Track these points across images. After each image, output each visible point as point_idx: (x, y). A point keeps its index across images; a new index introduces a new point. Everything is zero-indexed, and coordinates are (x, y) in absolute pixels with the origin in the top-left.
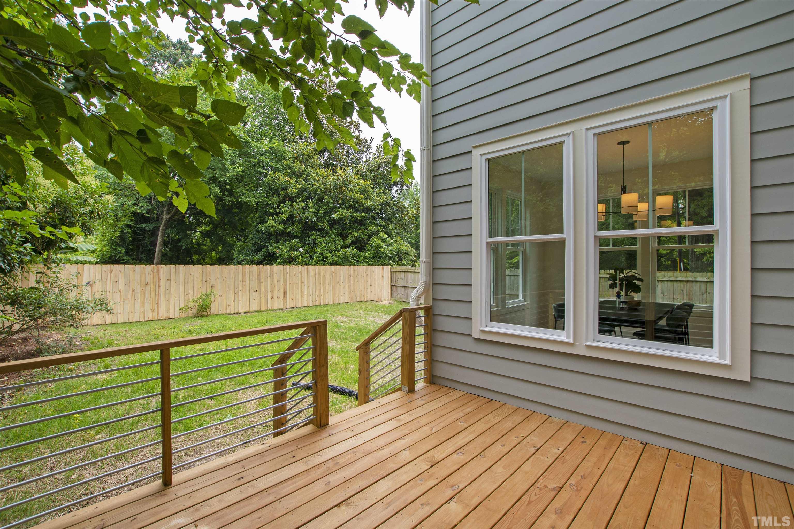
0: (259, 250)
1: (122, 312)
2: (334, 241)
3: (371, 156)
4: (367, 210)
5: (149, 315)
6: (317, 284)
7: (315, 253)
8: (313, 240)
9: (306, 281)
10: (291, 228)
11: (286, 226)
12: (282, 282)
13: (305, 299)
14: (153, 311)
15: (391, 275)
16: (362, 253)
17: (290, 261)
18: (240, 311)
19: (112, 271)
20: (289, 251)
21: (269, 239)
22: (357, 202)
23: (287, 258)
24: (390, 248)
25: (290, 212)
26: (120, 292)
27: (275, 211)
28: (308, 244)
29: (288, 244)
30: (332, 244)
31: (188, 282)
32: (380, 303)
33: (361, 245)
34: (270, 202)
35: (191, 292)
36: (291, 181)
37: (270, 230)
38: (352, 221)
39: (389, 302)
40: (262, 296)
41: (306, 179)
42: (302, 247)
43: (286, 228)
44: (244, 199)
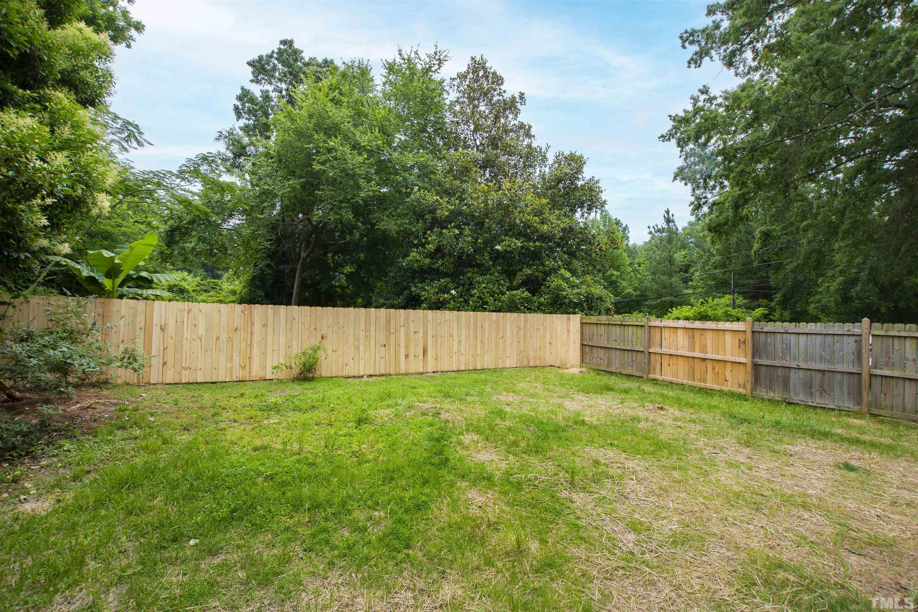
0: (401, 293)
1: (203, 368)
2: (497, 281)
3: (547, 170)
4: (543, 238)
5: (238, 374)
6: (471, 338)
7: (472, 296)
8: (469, 279)
9: (455, 333)
10: (440, 262)
11: (434, 260)
12: (421, 334)
13: (454, 359)
14: (243, 368)
15: (582, 328)
16: (535, 298)
17: (438, 306)
18: (362, 374)
19: (189, 311)
20: (437, 293)
21: (413, 278)
22: (529, 227)
23: (435, 303)
24: (576, 291)
25: (438, 242)
26: (201, 340)
27: (421, 241)
28: (463, 285)
29: (436, 284)
30: (494, 284)
31: (291, 330)
32: (565, 371)
33: (534, 287)
34: (414, 229)
35: (294, 343)
36: (441, 201)
37: (413, 265)
38: (522, 253)
39: (579, 369)
40: (392, 353)
41: (461, 199)
42: (454, 289)
43: (433, 264)
44: (381, 226)
